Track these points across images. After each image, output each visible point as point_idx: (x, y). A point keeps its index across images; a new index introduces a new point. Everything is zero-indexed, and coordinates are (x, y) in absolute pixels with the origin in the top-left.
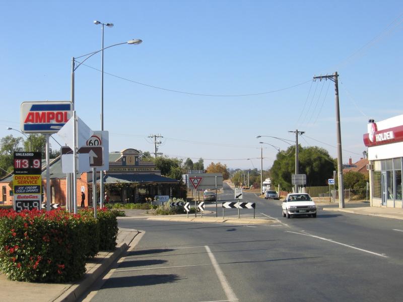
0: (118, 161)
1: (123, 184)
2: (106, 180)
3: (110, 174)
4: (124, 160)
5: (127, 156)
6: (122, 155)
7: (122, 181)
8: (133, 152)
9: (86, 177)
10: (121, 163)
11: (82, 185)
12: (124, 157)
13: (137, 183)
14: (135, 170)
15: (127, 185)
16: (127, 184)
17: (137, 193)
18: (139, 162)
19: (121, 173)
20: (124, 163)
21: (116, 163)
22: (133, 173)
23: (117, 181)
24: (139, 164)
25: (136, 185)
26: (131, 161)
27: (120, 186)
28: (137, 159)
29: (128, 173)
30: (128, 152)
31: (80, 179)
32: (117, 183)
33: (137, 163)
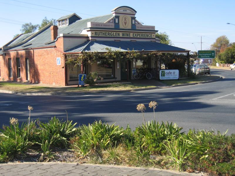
0: (109, 22)
1: (116, 53)
2: (91, 47)
3: (98, 39)
4: (117, 21)
5: (121, 16)
6: (114, 15)
7: (114, 49)
8: (128, 11)
9: (62, 43)
10: (112, 26)
11: (57, 56)
12: (116, 17)
13: (135, 52)
14: (131, 35)
15: (122, 55)
16: (121, 53)
17: (134, 66)
18: (137, 25)
19: (113, 40)
20: (117, 26)
21: (105, 25)
22: (129, 40)
23: (107, 49)
24: (137, 28)
25: (135, 55)
26: (125, 23)
27: (111, 56)
28: (133, 21)
29: (122, 40)
30: (121, 11)
31: (55, 47)
32: (107, 51)
33: (133, 26)
